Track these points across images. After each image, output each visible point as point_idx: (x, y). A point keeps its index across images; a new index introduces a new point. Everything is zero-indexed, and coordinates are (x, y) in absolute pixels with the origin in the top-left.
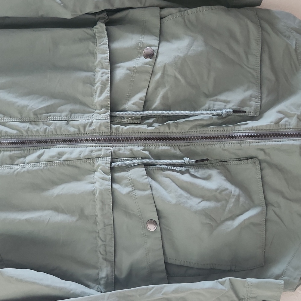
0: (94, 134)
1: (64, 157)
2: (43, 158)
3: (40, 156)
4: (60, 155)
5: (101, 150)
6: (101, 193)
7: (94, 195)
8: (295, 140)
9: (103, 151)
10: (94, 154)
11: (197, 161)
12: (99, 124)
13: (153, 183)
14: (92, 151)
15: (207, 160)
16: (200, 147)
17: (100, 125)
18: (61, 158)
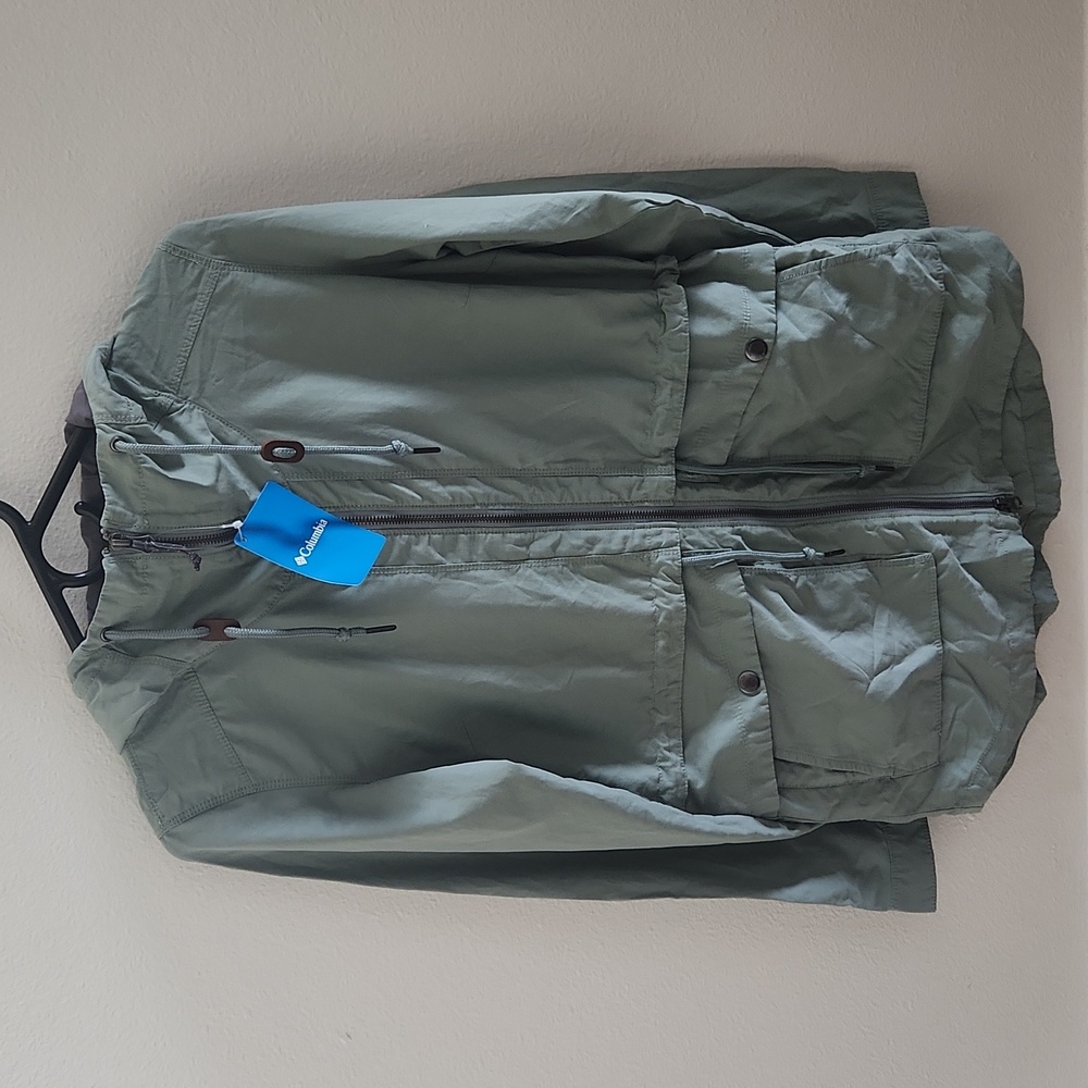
0: (646, 504)
1: (598, 548)
2: (562, 549)
3: (555, 546)
4: (592, 542)
5: (660, 534)
6: (669, 617)
7: (656, 621)
8: (975, 513)
9: (664, 535)
10: (647, 543)
11: (826, 555)
12: (656, 484)
13: (755, 603)
14: (645, 536)
15: (843, 551)
16: (831, 528)
17: (659, 487)
18: (591, 549)
